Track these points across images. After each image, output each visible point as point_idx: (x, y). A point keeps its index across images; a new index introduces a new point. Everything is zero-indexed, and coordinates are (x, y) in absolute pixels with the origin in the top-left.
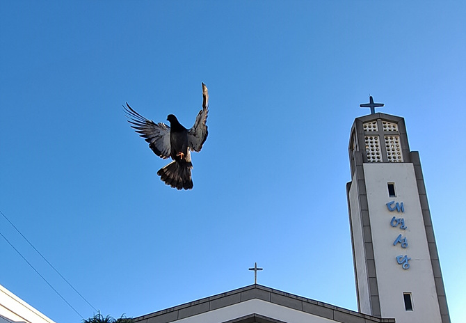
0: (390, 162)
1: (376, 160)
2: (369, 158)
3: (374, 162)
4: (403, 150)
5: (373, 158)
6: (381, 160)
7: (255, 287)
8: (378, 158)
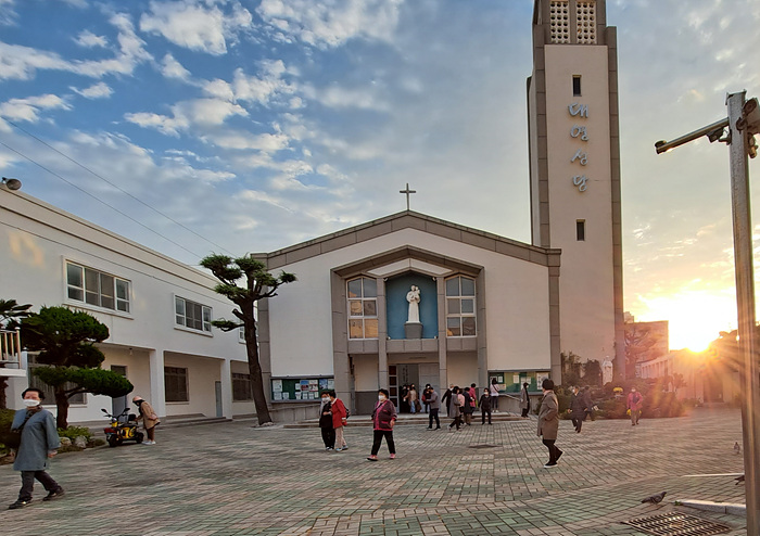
0: (580, 43)
1: (563, 40)
2: (554, 37)
3: (560, 43)
4: (598, 25)
5: (560, 37)
6: (568, 40)
7: (408, 214)
8: (566, 37)
